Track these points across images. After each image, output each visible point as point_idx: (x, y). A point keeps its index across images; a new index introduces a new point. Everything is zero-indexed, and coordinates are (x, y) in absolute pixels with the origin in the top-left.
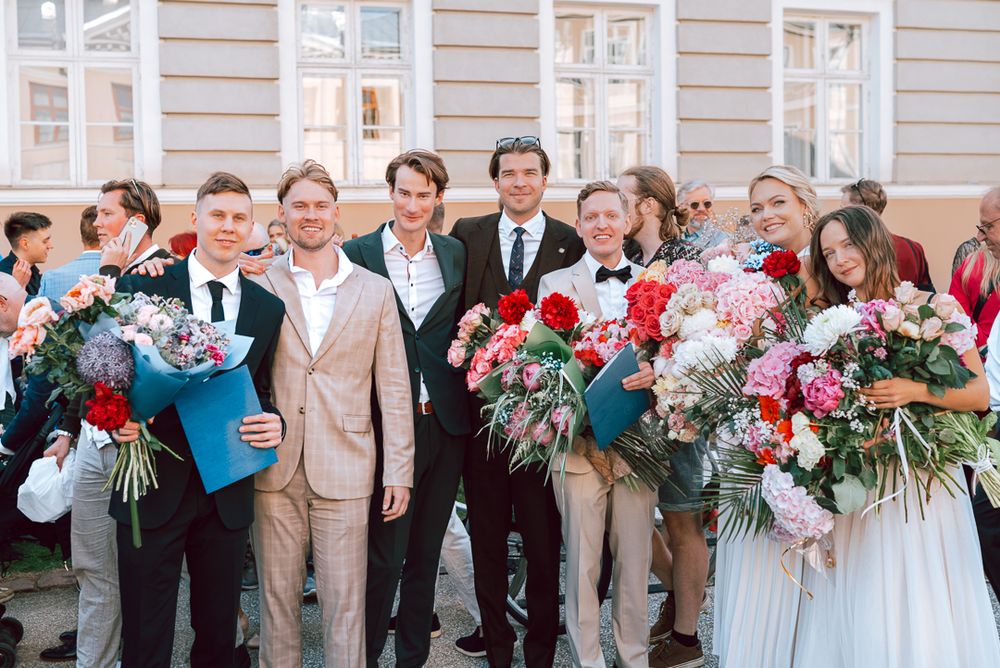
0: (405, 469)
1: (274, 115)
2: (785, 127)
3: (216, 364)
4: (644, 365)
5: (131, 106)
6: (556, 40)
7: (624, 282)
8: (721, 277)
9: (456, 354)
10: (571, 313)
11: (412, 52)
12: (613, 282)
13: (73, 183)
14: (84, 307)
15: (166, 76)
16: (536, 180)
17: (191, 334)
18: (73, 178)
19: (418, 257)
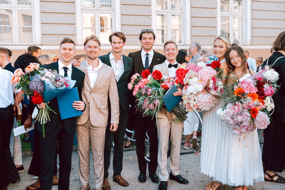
0: (117, 119)
1: (74, 24)
2: (221, 29)
3: (67, 87)
4: (179, 90)
5: (32, 22)
6: (156, 3)
7: (176, 68)
8: (200, 68)
9: (130, 86)
10: (160, 75)
11: (115, 6)
12: (173, 68)
13: (14, 44)
14: (31, 71)
15: (42, 12)
16: (152, 41)
17: (60, 79)
18: (14, 42)
19: (119, 61)
